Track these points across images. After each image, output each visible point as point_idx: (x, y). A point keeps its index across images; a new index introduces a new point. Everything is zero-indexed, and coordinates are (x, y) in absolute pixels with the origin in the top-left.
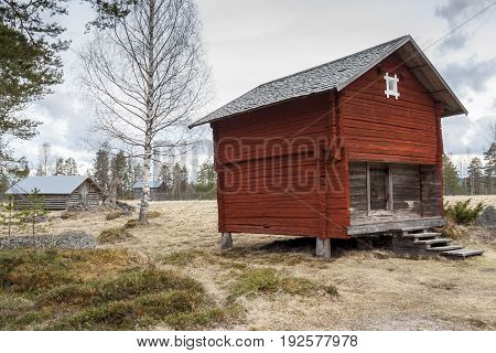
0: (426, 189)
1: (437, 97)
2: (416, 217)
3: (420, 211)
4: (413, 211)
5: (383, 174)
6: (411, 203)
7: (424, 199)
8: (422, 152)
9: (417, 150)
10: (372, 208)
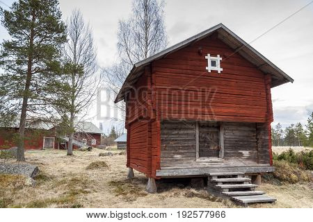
0: (260, 141)
1: (265, 70)
2: (251, 163)
3: (257, 159)
4: (248, 159)
5: (216, 130)
6: (246, 153)
7: (259, 149)
8: (248, 112)
9: (241, 111)
10: (200, 156)
